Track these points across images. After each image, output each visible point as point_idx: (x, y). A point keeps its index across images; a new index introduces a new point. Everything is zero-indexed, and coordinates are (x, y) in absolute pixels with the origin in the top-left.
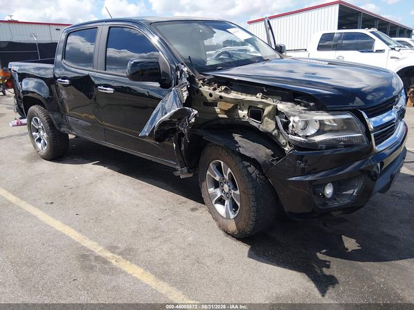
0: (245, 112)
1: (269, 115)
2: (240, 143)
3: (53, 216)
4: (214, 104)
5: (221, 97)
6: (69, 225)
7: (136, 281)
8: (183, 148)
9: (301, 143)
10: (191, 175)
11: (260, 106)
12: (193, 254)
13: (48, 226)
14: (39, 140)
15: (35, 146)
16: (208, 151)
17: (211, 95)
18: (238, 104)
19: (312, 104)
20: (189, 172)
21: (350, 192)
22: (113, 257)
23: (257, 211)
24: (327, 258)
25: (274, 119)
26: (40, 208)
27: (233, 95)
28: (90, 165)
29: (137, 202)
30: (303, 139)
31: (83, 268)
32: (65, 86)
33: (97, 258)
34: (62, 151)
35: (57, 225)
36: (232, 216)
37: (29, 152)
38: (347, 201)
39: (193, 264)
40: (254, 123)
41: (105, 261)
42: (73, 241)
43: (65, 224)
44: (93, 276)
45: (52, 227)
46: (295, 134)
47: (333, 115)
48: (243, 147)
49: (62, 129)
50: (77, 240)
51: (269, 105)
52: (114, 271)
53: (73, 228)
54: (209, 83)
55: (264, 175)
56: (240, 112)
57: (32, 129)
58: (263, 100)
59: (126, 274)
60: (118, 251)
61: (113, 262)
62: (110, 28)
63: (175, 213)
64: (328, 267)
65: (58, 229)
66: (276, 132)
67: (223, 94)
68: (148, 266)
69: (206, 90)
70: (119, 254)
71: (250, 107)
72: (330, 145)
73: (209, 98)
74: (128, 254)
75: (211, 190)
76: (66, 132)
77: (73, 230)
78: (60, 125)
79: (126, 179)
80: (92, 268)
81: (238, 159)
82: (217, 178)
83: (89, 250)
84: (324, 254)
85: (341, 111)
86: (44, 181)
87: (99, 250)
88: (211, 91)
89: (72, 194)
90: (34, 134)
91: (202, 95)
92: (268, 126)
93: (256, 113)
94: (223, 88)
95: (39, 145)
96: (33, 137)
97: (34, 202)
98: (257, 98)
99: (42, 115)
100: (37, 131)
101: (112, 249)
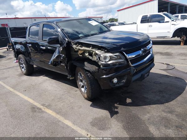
0: (87, 54)
1: (94, 55)
2: (86, 65)
3: (25, 95)
4: (77, 51)
5: (79, 49)
6: (30, 98)
7: (49, 115)
8: (68, 68)
9: (105, 64)
10: (73, 78)
11: (91, 52)
12: (71, 106)
13: (23, 98)
14: (23, 68)
15: (22, 70)
16: (77, 69)
17: (76, 48)
18: (85, 51)
19: (106, 50)
20: (72, 77)
21: (123, 81)
22: (43, 108)
23: (92, 89)
24: (118, 106)
25: (96, 56)
26: (21, 93)
27: (84, 48)
28: (41, 77)
29: (56, 89)
30: (105, 63)
31: (32, 111)
32: (30, 47)
33: (38, 108)
34: (31, 72)
35: (26, 98)
36: (86, 92)
37: (19, 73)
38: (122, 84)
39: (70, 109)
40: (90, 58)
41: (40, 109)
42: (31, 103)
43: (29, 98)
44: (35, 114)
45: (24, 99)
46: (102, 61)
47: (113, 54)
48: (86, 67)
49: (31, 63)
50: (32, 103)
51: (94, 51)
52: (43, 112)
53: (31, 99)
54: (76, 44)
55: (93, 76)
56: (86, 54)
57: (20, 64)
58: (92, 50)
59: (46, 113)
60: (45, 106)
61: (43, 109)
62: (43, 25)
63: (69, 93)
64: (117, 108)
65: (26, 99)
66: (97, 60)
67: (80, 48)
68: (55, 110)
69: (74, 46)
70: (45, 107)
71: (89, 52)
72: (113, 64)
73: (75, 49)
74: (49, 107)
75: (80, 83)
76: (32, 64)
77: (31, 100)
78: (30, 61)
79: (54, 81)
80: (35, 111)
81: (85, 71)
82: (81, 78)
83: (36, 106)
84: (118, 104)
85: (116, 52)
86: (24, 83)
87: (39, 105)
88: (76, 47)
89: (33, 87)
90: (21, 65)
91: (73, 48)
92: (95, 58)
93: (91, 54)
94: (80, 46)
95: (23, 70)
96: (20, 67)
97: (19, 91)
98: (90, 49)
99: (23, 58)
100: (22, 64)
101: (43, 105)
